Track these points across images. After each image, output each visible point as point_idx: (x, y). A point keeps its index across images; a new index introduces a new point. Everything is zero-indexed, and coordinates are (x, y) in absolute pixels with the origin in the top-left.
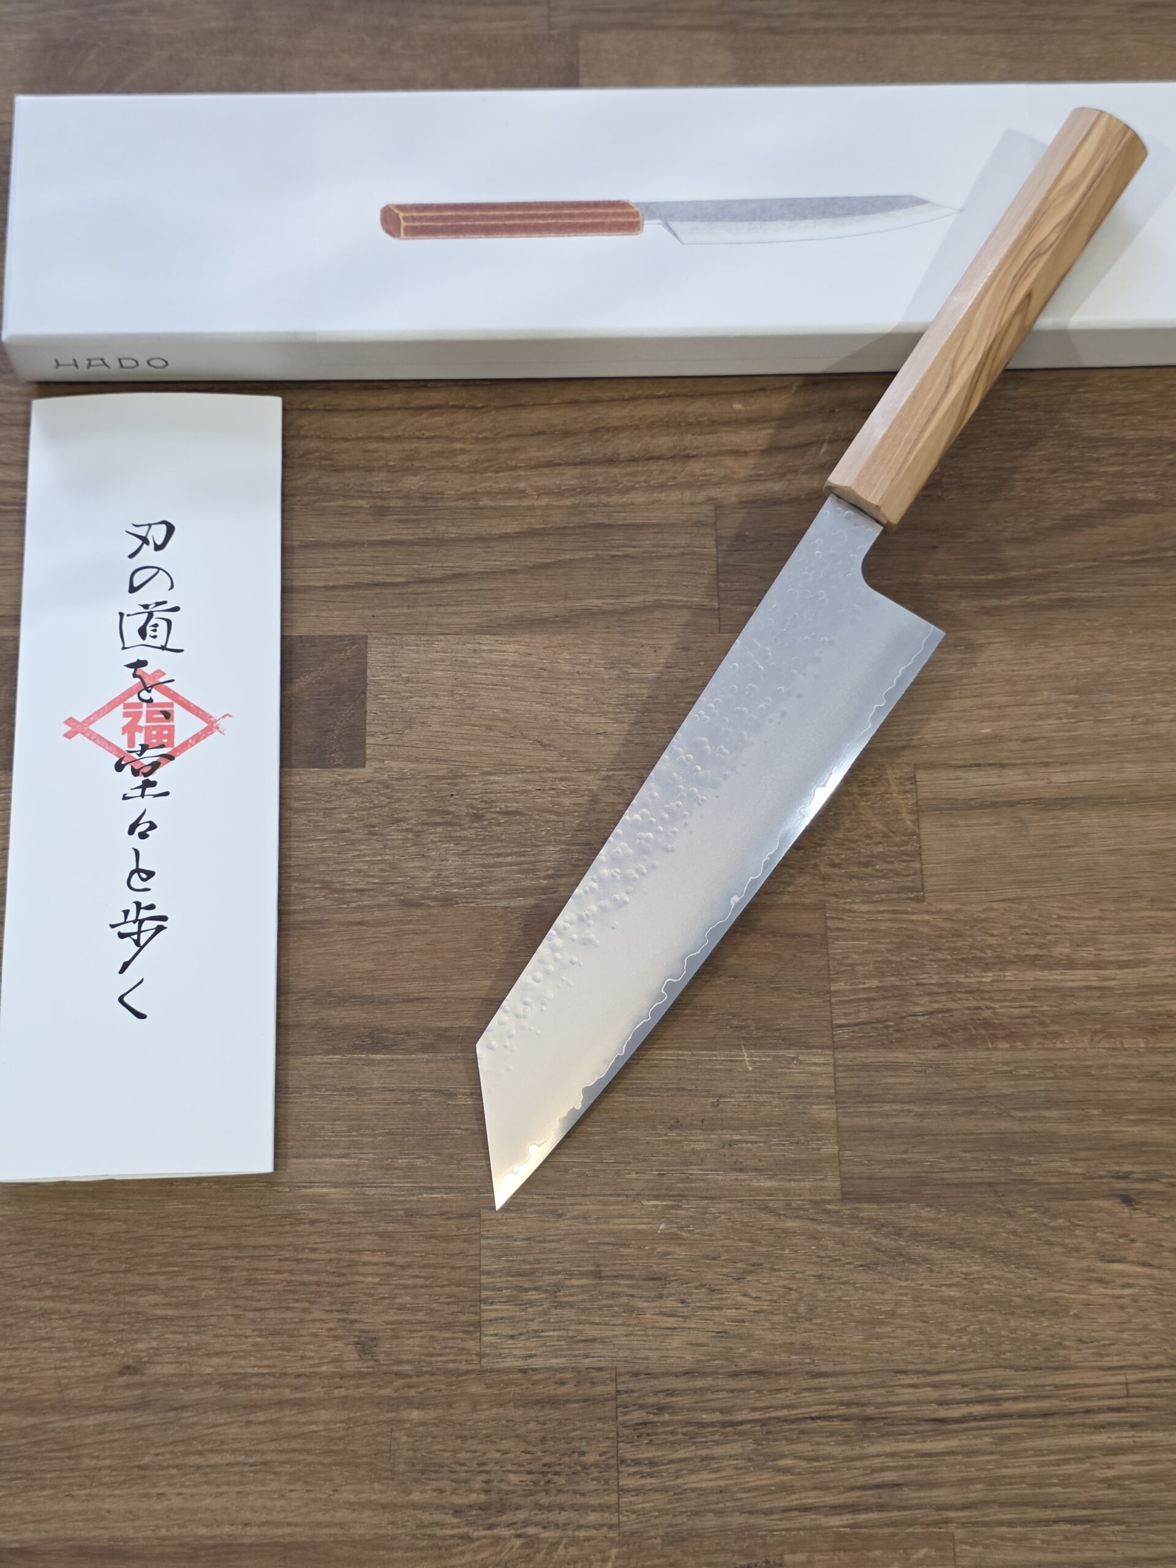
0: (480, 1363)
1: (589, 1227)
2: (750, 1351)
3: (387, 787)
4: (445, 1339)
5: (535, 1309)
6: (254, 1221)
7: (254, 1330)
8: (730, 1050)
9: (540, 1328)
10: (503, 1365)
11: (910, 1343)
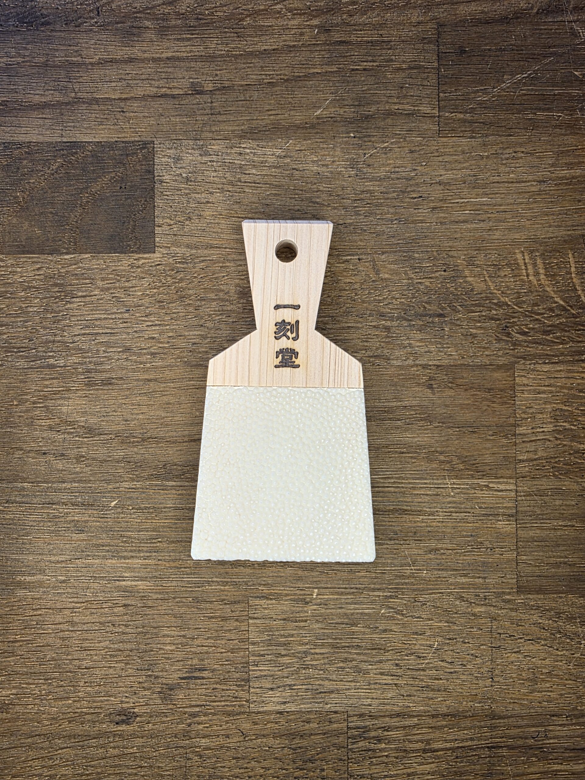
0: (249, 707)
1: (328, 611)
2: (445, 701)
3: (173, 270)
4: (223, 690)
5: (288, 669)
6: (83, 604)
7: (85, 683)
8: (438, 479)
9: (292, 683)
10: (265, 708)
11: (561, 695)
